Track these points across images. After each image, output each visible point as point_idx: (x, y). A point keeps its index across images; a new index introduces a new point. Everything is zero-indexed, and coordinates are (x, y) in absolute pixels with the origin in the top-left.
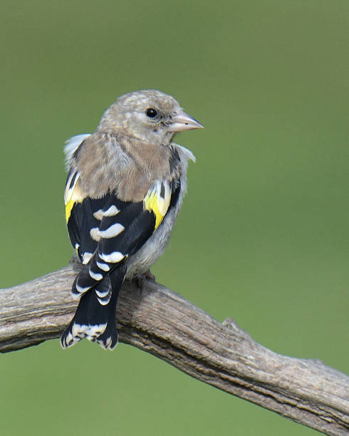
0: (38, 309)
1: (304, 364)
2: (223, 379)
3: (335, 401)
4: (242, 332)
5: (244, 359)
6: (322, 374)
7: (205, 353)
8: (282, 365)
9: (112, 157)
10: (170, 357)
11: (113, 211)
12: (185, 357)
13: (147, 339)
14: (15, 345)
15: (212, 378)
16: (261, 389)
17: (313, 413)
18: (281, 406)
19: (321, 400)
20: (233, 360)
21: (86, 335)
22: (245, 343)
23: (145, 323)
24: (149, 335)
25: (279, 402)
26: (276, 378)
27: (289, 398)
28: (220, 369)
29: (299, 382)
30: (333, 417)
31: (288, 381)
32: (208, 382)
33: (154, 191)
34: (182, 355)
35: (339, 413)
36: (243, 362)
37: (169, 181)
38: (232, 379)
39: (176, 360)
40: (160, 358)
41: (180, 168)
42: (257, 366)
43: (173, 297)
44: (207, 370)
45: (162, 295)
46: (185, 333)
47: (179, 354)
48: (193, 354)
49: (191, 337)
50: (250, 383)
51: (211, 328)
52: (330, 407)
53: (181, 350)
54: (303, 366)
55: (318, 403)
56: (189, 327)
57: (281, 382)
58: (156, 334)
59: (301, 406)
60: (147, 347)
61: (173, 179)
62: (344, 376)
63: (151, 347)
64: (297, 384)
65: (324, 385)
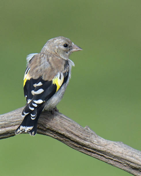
0: (13, 122)
1: (116, 143)
2: (85, 149)
3: (128, 158)
4: (92, 131)
5: (93, 142)
6: (123, 147)
7: (78, 139)
8: (107, 144)
9: (42, 63)
10: (64, 141)
11: (40, 84)
12: (70, 141)
13: (55, 134)
14: (5, 136)
15: (80, 149)
16: (99, 153)
17: (119, 162)
18: (107, 160)
19: (123, 157)
20: (89, 142)
21: (25, 130)
22: (93, 135)
23: (55, 128)
24: (56, 132)
25: (106, 158)
26: (105, 149)
27: (110, 156)
28: (84, 145)
29: (114, 150)
30: (127, 164)
31: (110, 150)
32: (79, 150)
33: (57, 76)
34: (69, 140)
35: (129, 162)
36: (92, 143)
37: (63, 73)
38: (88, 149)
39: (67, 142)
40: (60, 141)
41: (68, 68)
42: (98, 144)
43: (66, 118)
44: (79, 146)
45: (61, 117)
46: (70, 132)
47: (68, 140)
48: (73, 140)
49: (72, 133)
50: (95, 151)
51: (80, 130)
52: (126, 160)
53: (68, 138)
54: (115, 144)
55: (121, 159)
56: (72, 129)
57: (107, 150)
58: (59, 132)
59: (115, 159)
60: (55, 137)
61: (65, 72)
62: (131, 148)
63: (57, 137)
64: (113, 151)
65: (123, 151)
